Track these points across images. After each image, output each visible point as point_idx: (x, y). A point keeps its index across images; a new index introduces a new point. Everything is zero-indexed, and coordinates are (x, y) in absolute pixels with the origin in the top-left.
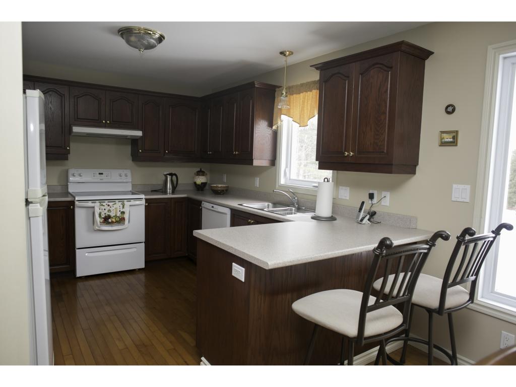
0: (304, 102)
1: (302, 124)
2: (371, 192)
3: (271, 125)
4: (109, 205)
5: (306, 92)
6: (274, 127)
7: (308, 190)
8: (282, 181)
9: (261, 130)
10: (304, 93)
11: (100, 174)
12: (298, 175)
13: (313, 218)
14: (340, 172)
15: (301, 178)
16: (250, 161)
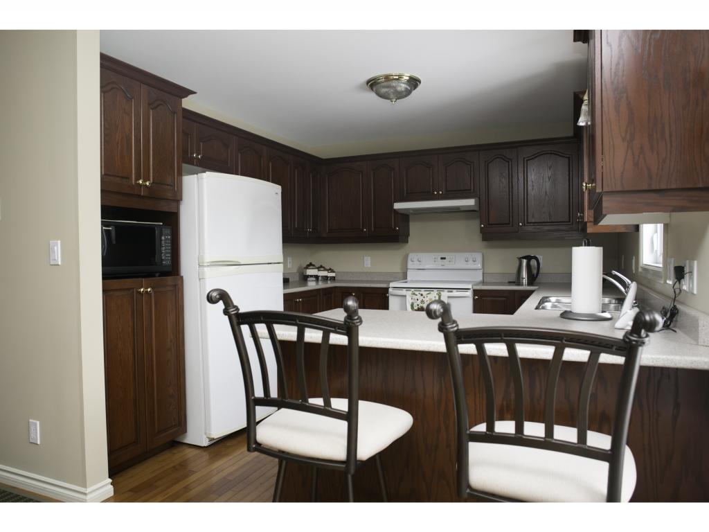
4: (422, 295)
11: (442, 258)
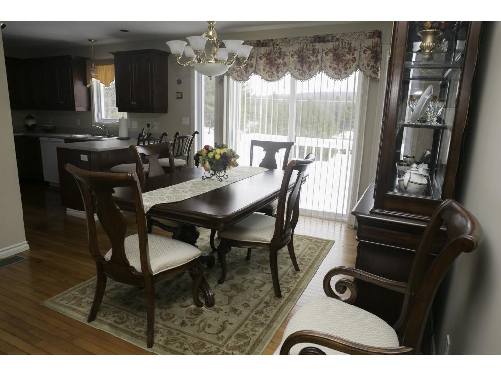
0: (106, 71)
1: (107, 85)
2: (148, 123)
3: (85, 84)
5: (107, 64)
6: (88, 86)
7: (114, 125)
8: (97, 121)
9: (79, 89)
10: (106, 65)
12: (106, 116)
13: (117, 139)
14: (132, 113)
15: (109, 118)
16: (73, 108)
